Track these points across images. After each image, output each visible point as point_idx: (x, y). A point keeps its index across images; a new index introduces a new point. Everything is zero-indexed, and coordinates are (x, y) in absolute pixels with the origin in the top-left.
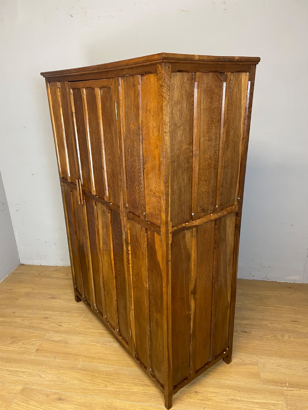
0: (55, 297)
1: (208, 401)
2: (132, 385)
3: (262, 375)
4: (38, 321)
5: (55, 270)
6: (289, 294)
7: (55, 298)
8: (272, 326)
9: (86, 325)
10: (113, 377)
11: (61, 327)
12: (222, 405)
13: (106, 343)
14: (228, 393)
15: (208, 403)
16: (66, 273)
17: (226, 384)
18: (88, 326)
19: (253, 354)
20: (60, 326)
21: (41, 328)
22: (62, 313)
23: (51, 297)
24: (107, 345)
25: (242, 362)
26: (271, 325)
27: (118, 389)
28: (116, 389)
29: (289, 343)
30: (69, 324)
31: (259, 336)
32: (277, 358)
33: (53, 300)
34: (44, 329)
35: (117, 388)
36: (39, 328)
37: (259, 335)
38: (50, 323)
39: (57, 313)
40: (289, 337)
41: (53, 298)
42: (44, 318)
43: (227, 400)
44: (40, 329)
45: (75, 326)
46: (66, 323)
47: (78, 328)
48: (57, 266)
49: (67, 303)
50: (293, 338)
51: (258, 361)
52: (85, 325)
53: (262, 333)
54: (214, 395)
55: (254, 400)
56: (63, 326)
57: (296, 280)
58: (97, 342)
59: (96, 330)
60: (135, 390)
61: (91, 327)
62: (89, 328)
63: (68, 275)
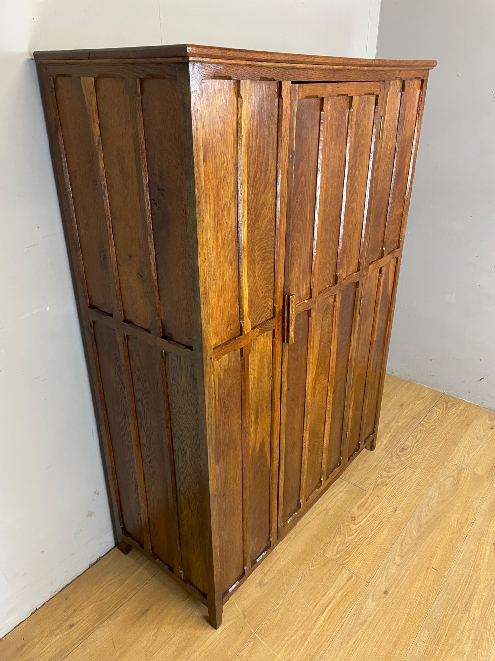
9: (292, 639)
10: (444, 637)
13: (360, 621)
18: (295, 636)
19: (444, 462)
24: (365, 622)
25: (454, 478)
27: (471, 638)
28: (471, 640)
29: (435, 428)
31: (415, 443)
35: (468, 638)
37: (414, 441)
40: (426, 422)
51: (456, 465)
52: (288, 643)
58: (351, 635)
59: (314, 625)
60: (477, 614)
61: (303, 633)
62: (304, 637)
63: (72, 625)
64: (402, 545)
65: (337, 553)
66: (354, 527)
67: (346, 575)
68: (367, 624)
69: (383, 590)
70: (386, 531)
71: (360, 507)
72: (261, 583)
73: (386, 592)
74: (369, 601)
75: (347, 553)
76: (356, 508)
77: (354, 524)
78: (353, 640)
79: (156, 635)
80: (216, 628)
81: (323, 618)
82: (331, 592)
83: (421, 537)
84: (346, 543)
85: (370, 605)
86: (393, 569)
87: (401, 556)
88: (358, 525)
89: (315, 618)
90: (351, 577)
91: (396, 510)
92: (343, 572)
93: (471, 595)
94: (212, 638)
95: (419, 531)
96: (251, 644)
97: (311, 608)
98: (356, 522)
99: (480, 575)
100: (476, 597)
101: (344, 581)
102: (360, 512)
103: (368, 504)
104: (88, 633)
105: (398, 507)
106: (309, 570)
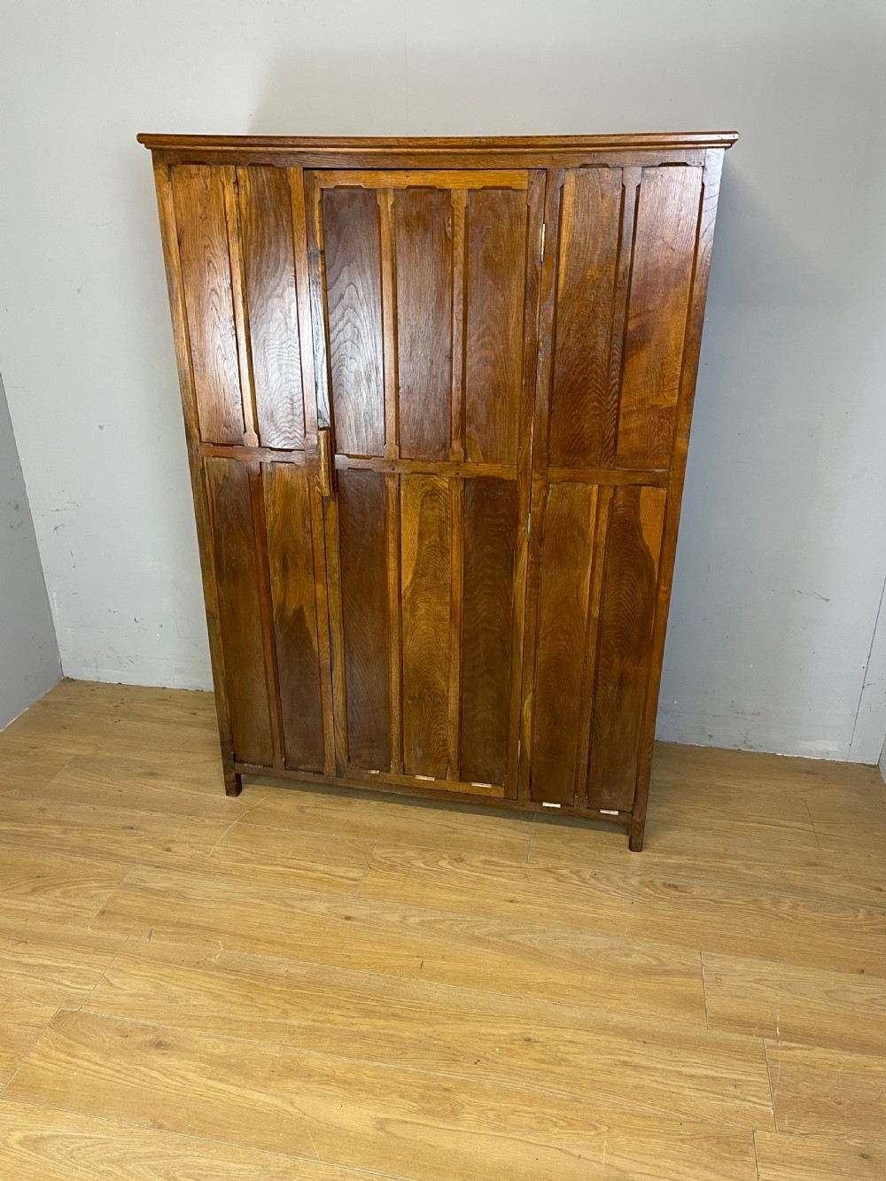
0: (158, 772)
1: (559, 1064)
2: (355, 1015)
3: (713, 1003)
4: (106, 836)
5: (159, 700)
6: (804, 790)
7: (157, 774)
8: (748, 874)
9: (240, 852)
10: (305, 992)
11: (169, 853)
12: (596, 1078)
13: (291, 902)
14: (612, 1046)
15: (558, 1069)
16: (192, 709)
17: (611, 1023)
18: (244, 853)
19: (692, 947)
20: (169, 850)
21: (116, 855)
22: (174, 815)
23: (143, 771)
24: (293, 907)
25: (659, 966)
26: (748, 872)
27: (317, 1024)
28: (311, 1024)
29: (791, 921)
30: (192, 847)
31: (710, 900)
32: (755, 961)
33: (152, 781)
34: (123, 856)
35: (314, 1021)
36: (109, 853)
37: (712, 897)
38: (140, 841)
39: (159, 815)
40: (795, 906)
41: (152, 774)
42: (125, 828)
43: (611, 1065)
44: (113, 857)
45: (207, 853)
46: (185, 842)
47: (218, 858)
48: (164, 688)
49: (190, 791)
50: (804, 907)
51: (703, 965)
52: (235, 851)
53: (720, 892)
54: (575, 1050)
55: (683, 1069)
56: (175, 852)
57: (828, 753)
58: (266, 898)
59: (266, 864)
60: (363, 1028)
61: (252, 858)
62: (248, 861)
63: (195, 714)
64: (444, 921)
65: (384, 858)
66: (444, 864)
67: (355, 874)
68: (290, 910)
69: (349, 914)
70: (459, 898)
71: (486, 862)
72: (301, 809)
73: (348, 918)
74: (327, 905)
75: (393, 867)
76: (482, 858)
77: (451, 864)
78: (262, 902)
79: (205, 762)
80: (228, 795)
81: (279, 869)
82: (321, 867)
83: (479, 941)
84: (409, 863)
85: (321, 907)
86: (395, 918)
87: (422, 923)
88: (451, 868)
89: (277, 863)
90: (355, 880)
91: (511, 901)
92: (357, 870)
93: (395, 1015)
94: (217, 796)
95: (487, 935)
96: (219, 824)
97: (288, 856)
98: (456, 864)
99: (444, 1024)
100: (395, 1023)
101: (342, 874)
102: (479, 864)
103: (498, 868)
104: (190, 725)
105: (523, 903)
106: (343, 841)
